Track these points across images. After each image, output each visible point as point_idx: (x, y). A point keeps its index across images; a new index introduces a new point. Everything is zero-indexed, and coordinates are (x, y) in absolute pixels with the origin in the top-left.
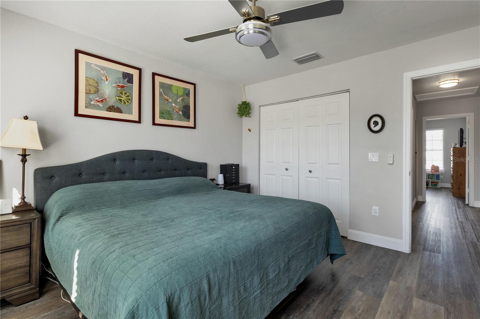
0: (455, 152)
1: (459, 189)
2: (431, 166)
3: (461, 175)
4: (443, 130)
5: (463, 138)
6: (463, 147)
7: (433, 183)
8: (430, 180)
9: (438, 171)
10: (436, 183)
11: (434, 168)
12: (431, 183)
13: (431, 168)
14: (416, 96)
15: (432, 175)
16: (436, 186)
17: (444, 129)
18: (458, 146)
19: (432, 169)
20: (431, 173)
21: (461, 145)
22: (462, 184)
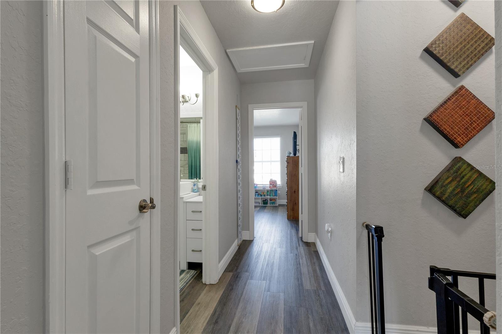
0: (289, 163)
1: (293, 211)
2: (270, 180)
3: (295, 192)
4: (279, 138)
5: (296, 145)
6: (297, 156)
7: (271, 200)
8: (269, 197)
9: (275, 186)
10: (274, 201)
11: (273, 183)
12: (270, 200)
13: (269, 182)
14: (227, 51)
15: (271, 190)
16: (274, 204)
17: (281, 137)
18: (292, 155)
19: (271, 184)
20: (269, 189)
21: (295, 154)
22: (295, 203)
